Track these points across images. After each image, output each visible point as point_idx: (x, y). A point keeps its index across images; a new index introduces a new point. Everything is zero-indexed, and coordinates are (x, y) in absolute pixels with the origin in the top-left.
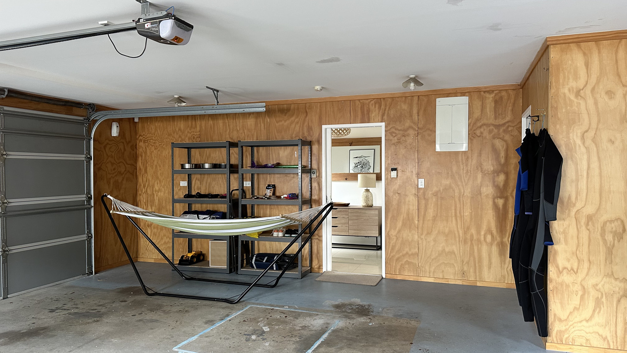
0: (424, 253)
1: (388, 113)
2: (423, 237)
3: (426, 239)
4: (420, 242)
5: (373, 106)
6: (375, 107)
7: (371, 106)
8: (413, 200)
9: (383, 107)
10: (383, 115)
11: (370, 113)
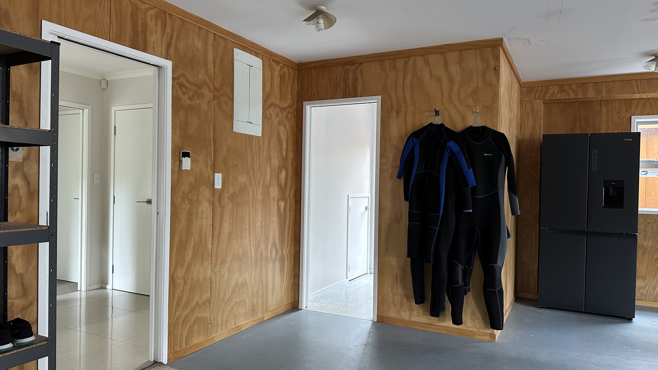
0: (216, 296)
1: (176, 46)
2: (216, 269)
3: (220, 272)
4: (213, 279)
5: (153, 21)
6: (156, 24)
7: (149, 19)
8: (207, 209)
9: (168, 30)
10: (169, 46)
11: (148, 33)
